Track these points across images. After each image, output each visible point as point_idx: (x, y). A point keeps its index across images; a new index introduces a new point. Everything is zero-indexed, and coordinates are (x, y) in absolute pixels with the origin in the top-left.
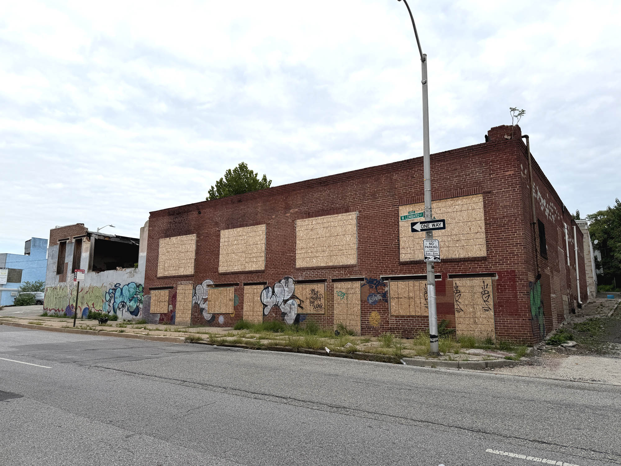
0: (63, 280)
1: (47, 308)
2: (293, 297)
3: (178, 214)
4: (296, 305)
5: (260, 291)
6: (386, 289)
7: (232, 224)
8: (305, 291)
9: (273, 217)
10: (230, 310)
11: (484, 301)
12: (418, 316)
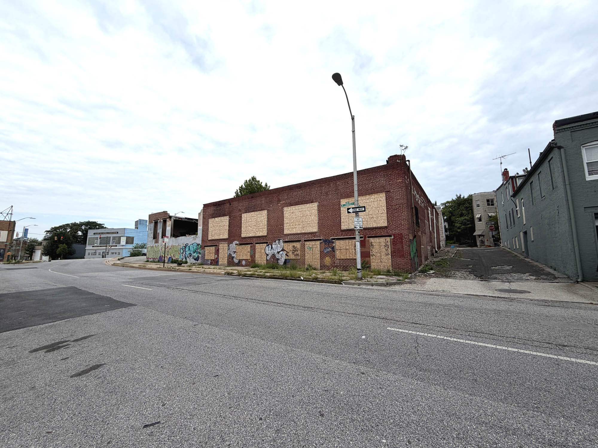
0: (157, 242)
1: (148, 258)
2: (283, 250)
3: (218, 205)
4: (284, 254)
5: (264, 247)
6: (334, 245)
7: (247, 211)
8: (289, 247)
9: (271, 206)
10: (249, 258)
11: (386, 250)
12: (351, 259)
